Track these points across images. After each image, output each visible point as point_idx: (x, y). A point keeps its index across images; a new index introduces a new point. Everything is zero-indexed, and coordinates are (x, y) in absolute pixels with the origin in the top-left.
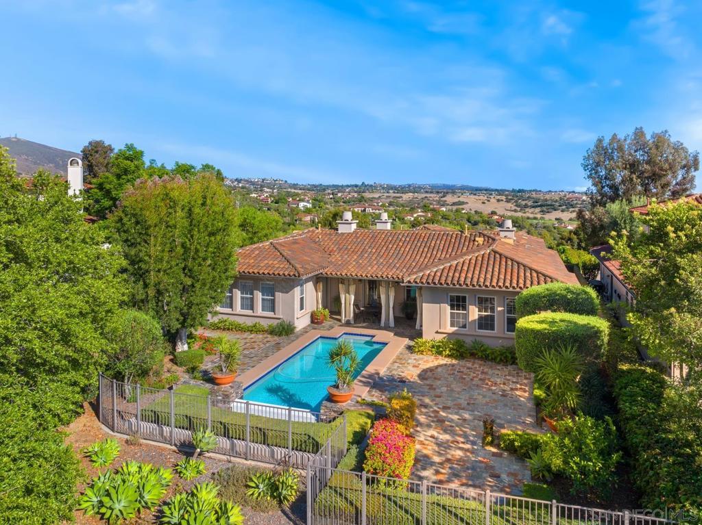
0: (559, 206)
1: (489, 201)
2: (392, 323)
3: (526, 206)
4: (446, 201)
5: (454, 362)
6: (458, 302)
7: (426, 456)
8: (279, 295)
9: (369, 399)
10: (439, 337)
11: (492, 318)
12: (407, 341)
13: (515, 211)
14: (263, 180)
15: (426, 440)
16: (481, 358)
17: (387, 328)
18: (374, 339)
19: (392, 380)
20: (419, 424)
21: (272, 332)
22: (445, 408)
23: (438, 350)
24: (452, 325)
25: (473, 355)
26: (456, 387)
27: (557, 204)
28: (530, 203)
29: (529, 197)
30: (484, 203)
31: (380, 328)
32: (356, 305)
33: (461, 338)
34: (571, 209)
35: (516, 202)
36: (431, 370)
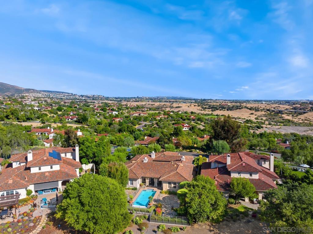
0: (219, 108)
1: (191, 106)
2: (157, 186)
3: (206, 108)
4: (173, 106)
5: (169, 195)
6: (170, 183)
7: (163, 212)
8: (134, 182)
9: (154, 204)
10: (166, 190)
11: (176, 186)
12: (160, 191)
13: (201, 110)
14: (93, 96)
15: (163, 210)
16: (173, 194)
17: (156, 187)
18: (154, 190)
19: (158, 200)
20: (162, 208)
21: (133, 189)
22: (166, 205)
23: (166, 193)
24: (169, 187)
25: (172, 194)
26: (169, 201)
27: (218, 107)
28: (207, 107)
29: (207, 104)
30: (189, 107)
31: (154, 187)
32: (149, 182)
33: (170, 190)
34: (224, 109)
35: (202, 106)
36: (164, 197)
